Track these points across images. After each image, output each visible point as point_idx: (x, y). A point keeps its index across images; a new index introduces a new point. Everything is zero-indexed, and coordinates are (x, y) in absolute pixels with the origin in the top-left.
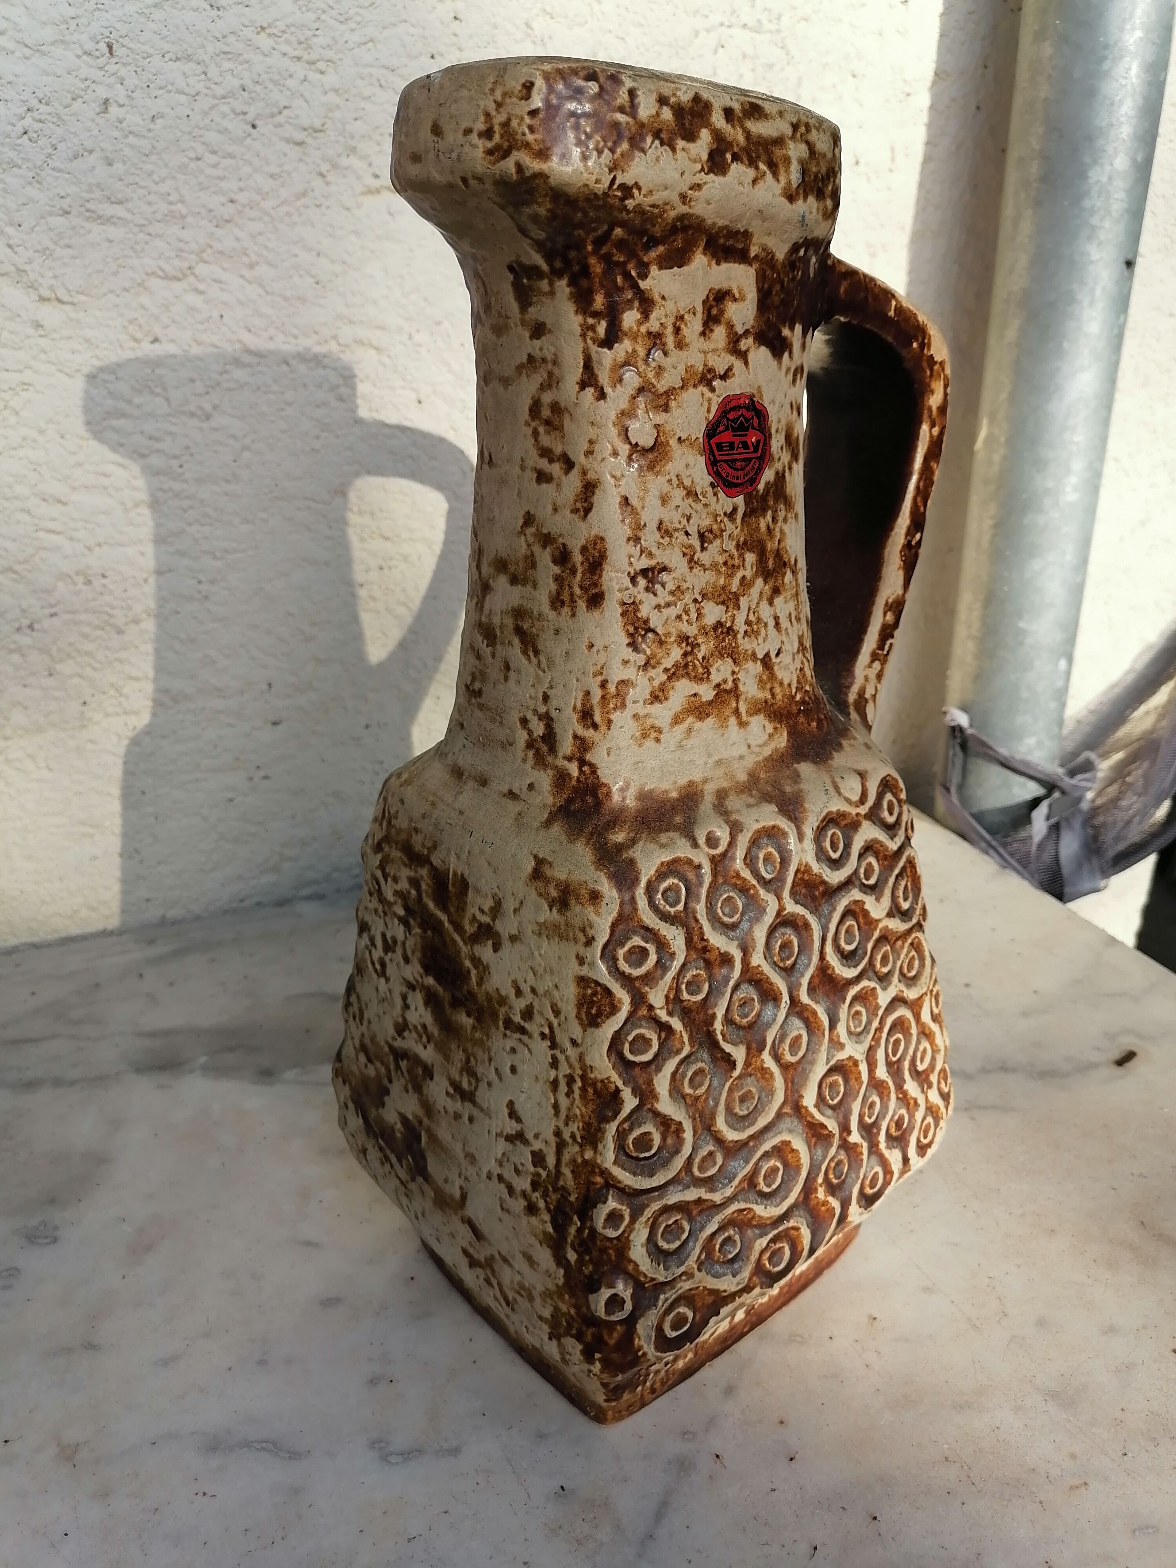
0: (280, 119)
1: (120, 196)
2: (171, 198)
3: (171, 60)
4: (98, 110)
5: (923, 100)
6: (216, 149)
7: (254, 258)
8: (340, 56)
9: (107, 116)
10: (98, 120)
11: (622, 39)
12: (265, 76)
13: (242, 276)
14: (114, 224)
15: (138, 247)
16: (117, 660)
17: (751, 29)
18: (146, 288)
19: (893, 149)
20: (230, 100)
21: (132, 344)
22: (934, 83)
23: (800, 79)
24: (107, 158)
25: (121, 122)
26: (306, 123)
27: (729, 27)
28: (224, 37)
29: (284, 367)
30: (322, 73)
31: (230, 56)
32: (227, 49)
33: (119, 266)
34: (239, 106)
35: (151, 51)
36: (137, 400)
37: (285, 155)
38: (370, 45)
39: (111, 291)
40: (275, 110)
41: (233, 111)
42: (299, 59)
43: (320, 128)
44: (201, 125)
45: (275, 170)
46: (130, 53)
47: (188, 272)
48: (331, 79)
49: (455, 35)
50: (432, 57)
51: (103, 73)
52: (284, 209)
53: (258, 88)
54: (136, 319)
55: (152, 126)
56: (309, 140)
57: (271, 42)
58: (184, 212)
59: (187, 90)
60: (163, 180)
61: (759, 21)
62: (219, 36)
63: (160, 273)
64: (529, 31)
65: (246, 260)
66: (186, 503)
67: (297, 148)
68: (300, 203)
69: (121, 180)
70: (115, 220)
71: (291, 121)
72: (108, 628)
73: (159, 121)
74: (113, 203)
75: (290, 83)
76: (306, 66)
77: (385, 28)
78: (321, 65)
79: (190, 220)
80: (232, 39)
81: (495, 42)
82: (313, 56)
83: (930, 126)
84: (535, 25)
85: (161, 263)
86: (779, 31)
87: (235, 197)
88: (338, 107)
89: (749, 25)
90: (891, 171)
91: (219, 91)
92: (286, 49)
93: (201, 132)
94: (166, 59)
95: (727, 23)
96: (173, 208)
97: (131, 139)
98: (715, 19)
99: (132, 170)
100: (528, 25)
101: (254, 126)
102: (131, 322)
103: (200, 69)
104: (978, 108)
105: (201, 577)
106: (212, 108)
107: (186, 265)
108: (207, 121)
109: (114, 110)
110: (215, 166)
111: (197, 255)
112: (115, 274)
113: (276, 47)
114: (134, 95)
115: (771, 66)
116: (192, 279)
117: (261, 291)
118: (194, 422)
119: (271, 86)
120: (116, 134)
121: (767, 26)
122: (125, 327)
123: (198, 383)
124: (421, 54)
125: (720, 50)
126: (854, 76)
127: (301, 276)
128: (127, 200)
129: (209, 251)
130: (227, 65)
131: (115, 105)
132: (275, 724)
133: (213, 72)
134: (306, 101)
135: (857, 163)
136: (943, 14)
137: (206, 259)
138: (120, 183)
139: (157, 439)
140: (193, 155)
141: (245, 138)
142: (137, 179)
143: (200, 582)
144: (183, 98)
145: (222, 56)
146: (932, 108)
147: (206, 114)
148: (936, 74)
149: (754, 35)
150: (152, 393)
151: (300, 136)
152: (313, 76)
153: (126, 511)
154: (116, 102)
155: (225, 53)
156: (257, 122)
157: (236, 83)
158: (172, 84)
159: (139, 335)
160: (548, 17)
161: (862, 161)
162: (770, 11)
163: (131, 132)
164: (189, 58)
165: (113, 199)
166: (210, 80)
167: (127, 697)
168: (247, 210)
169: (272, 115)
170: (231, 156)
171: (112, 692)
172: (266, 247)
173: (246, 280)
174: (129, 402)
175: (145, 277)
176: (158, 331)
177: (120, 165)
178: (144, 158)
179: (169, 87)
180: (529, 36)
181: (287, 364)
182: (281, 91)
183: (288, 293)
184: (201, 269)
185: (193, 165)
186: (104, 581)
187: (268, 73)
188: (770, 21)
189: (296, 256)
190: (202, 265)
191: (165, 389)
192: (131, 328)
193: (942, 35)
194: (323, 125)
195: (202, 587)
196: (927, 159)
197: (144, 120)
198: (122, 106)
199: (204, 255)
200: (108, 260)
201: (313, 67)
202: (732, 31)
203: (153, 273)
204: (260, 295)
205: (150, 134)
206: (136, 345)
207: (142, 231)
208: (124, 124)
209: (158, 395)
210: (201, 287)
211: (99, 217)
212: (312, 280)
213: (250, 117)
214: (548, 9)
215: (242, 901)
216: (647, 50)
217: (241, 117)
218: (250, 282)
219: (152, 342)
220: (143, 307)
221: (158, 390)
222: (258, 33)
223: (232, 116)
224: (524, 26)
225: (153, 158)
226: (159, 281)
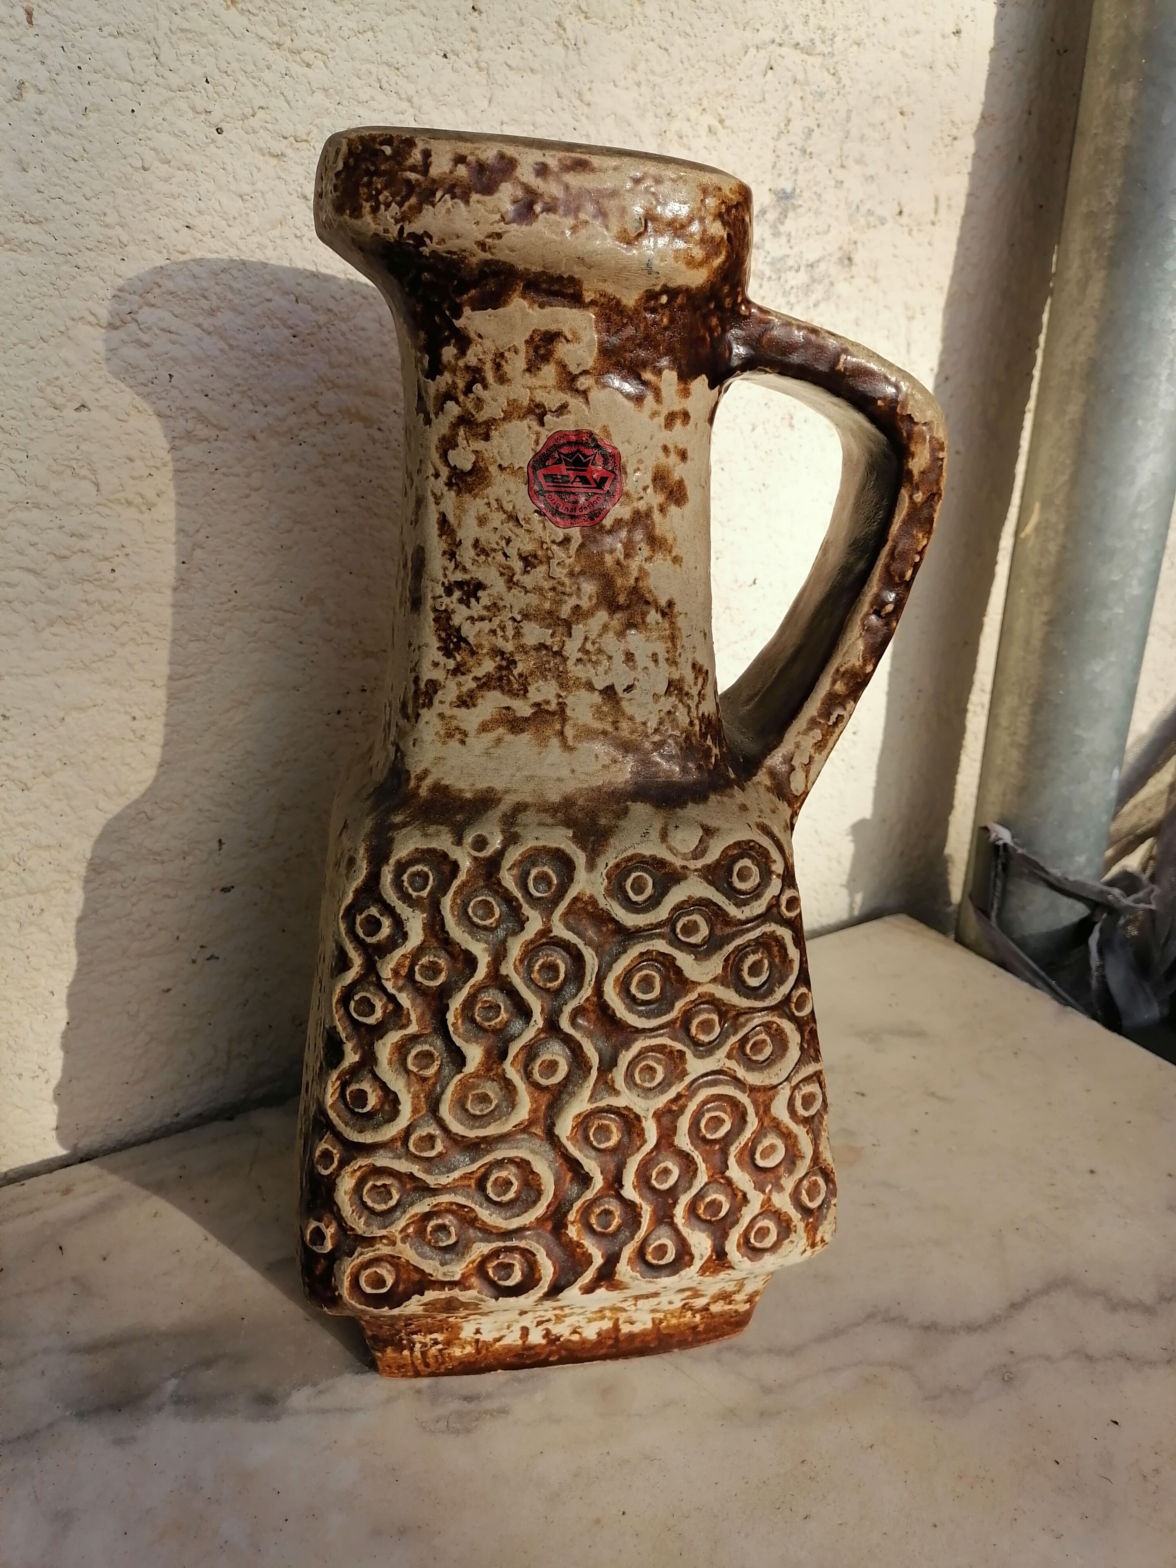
0: (253, 122)
1: (37, 214)
2: (108, 220)
3: (111, 35)
4: (9, 96)
5: (968, 146)
6: (169, 157)
7: (215, 302)
8: (332, 45)
9: (21, 104)
10: (9, 109)
11: (666, 50)
12: (235, 65)
13: (199, 326)
14: (29, 250)
15: (59, 283)
16: (21, 824)
17: (802, 49)
18: (70, 338)
19: (937, 200)
20: (190, 94)
21: (50, 411)
22: (980, 127)
23: (849, 111)
24: (20, 160)
25: (40, 114)
26: (288, 129)
27: (780, 45)
28: (183, 9)
29: (251, 443)
30: (308, 66)
31: (190, 36)
32: (186, 25)
33: (35, 308)
34: (201, 103)
35: (84, 21)
36: (55, 485)
37: (259, 170)
38: (370, 34)
39: (23, 342)
40: (248, 111)
41: (193, 109)
42: (279, 45)
43: (305, 137)
44: (150, 125)
45: (246, 188)
46: (56, 24)
47: (129, 317)
48: (318, 75)
49: (473, 30)
50: (445, 56)
51: (17, 47)
52: (256, 239)
53: (227, 81)
54: (57, 379)
55: (83, 122)
56: (289, 152)
57: (244, 21)
58: (125, 238)
59: (131, 76)
60: (97, 196)
61: (812, 40)
62: (177, 7)
63: (91, 318)
64: (561, 32)
65: (204, 303)
66: (118, 618)
67: (274, 161)
68: (276, 232)
69: (39, 192)
70: (30, 245)
71: (269, 126)
72: (7, 783)
73: (93, 116)
74: (25, 222)
75: (267, 76)
76: (288, 55)
77: (388, 14)
78: (308, 56)
79: (132, 249)
80: (193, 13)
81: (520, 42)
82: (299, 44)
83: (972, 175)
84: (567, 24)
85: (90, 304)
86: (832, 54)
87: (192, 222)
88: (327, 111)
89: (802, 45)
90: (933, 223)
91: (175, 80)
92: (264, 31)
93: (149, 134)
94: (105, 33)
95: (778, 40)
96: (110, 232)
97: (54, 137)
98: (766, 34)
99: (55, 180)
100: (559, 24)
101: (219, 131)
102: (49, 383)
103: (149, 50)
104: (1020, 158)
105: (136, 712)
106: (164, 103)
107: (126, 308)
108: (158, 120)
109: (30, 95)
110: (167, 180)
111: (141, 296)
112: (28, 318)
113: (251, 28)
114: (58, 79)
115: (822, 95)
116: (133, 326)
117: (222, 345)
118: (132, 512)
119: (243, 79)
120: (34, 129)
121: (820, 47)
122: (41, 390)
123: (138, 463)
124: (432, 50)
125: (770, 72)
126: (902, 113)
127: (274, 327)
128: (46, 220)
129: (157, 291)
130: (186, 47)
131: (32, 90)
132: (225, 890)
133: (167, 55)
134: (288, 102)
135: (901, 212)
136: (993, 51)
137: (153, 301)
138: (38, 195)
139: (81, 536)
140: (139, 164)
141: (207, 144)
142: (62, 192)
143: (134, 718)
144: (126, 87)
145: (180, 34)
146: (976, 156)
147: (156, 109)
148: (983, 117)
149: (805, 57)
150: (74, 474)
151: (278, 146)
152: (297, 69)
153: (38, 631)
154: (35, 86)
155: (183, 30)
156: (222, 125)
157: (199, 71)
158: (112, 68)
159: (60, 400)
160: (582, 16)
161: (905, 210)
162: (823, 30)
163: (53, 128)
164: (135, 33)
165: (27, 217)
166: (162, 65)
167: (33, 872)
168: (208, 239)
169: (245, 117)
170: (189, 168)
171: (13, 867)
172: (231, 287)
173: (203, 330)
174: (45, 488)
175: (70, 323)
176: (86, 395)
177: (38, 172)
178: (73, 164)
179: (108, 70)
180: (560, 38)
181: (254, 438)
182: (255, 86)
183: (258, 349)
184: (146, 315)
185: (138, 176)
186: (5, 724)
187: (238, 61)
188: (823, 42)
189: (269, 300)
190: (146, 309)
191: (93, 471)
192: (49, 390)
193: (992, 74)
194: (308, 134)
195: (135, 725)
196: (969, 213)
197: (72, 113)
198: (41, 92)
199: (150, 296)
200: (21, 299)
201: (297, 58)
202: (784, 50)
203: (82, 318)
204: (221, 350)
205: (81, 133)
206: (56, 413)
207: (67, 262)
208: (45, 117)
209: (84, 478)
210: (145, 338)
211: (8, 241)
212: (287, 332)
213: (215, 118)
214: (584, 7)
215: (178, 1115)
216: (693, 66)
217: (203, 116)
218: (209, 333)
219: (76, 409)
220: (66, 363)
221: (84, 472)
222: (228, 7)
223: (191, 114)
224: (556, 25)
225: (84, 164)
226: (89, 328)
